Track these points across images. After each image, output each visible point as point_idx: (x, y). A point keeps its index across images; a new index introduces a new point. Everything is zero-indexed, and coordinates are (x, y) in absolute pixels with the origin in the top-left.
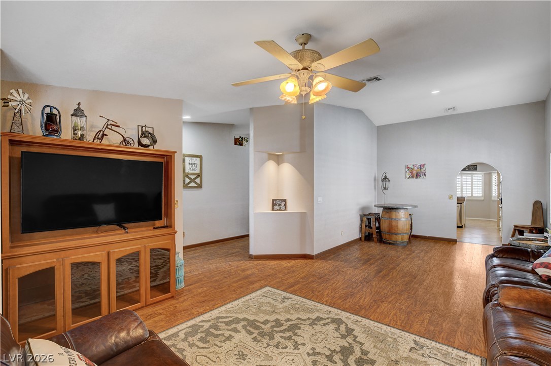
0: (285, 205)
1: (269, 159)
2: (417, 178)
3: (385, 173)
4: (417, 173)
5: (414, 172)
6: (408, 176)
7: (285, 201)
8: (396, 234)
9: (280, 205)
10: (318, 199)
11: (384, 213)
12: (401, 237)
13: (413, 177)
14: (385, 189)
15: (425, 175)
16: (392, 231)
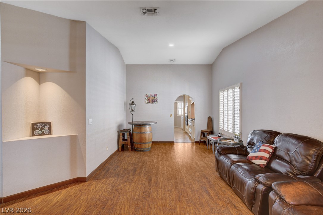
0: (50, 129)
1: (27, 75)
2: (152, 103)
3: (133, 99)
4: (152, 100)
5: (151, 99)
6: (147, 102)
7: (49, 124)
8: (145, 143)
9: (42, 129)
10: (90, 121)
11: (136, 129)
12: (148, 145)
13: (150, 102)
14: (133, 110)
15: (157, 101)
16: (142, 141)
